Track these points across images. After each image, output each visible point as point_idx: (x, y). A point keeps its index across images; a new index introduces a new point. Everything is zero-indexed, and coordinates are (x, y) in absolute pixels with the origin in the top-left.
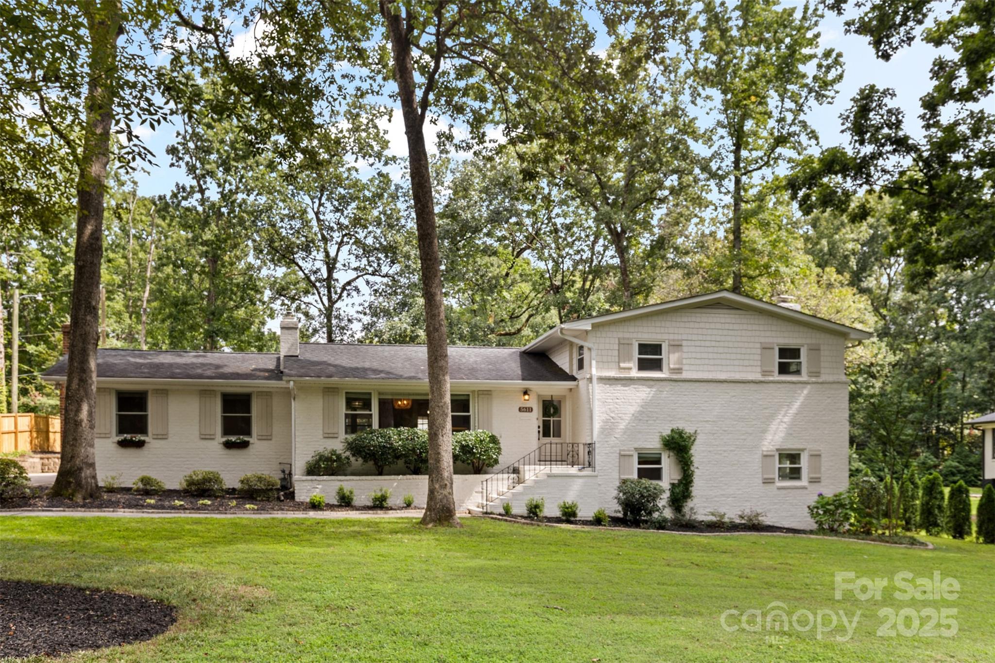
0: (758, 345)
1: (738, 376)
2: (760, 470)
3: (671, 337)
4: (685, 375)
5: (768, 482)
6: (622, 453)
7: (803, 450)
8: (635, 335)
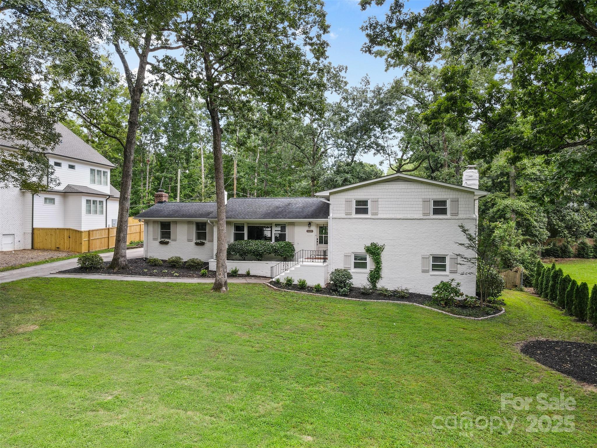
0: (421, 200)
1: (409, 216)
2: (421, 265)
3: (373, 197)
4: (380, 216)
5: (424, 271)
6: (346, 255)
7: (447, 255)
8: (354, 197)
